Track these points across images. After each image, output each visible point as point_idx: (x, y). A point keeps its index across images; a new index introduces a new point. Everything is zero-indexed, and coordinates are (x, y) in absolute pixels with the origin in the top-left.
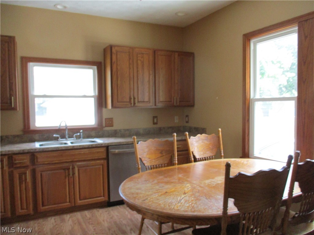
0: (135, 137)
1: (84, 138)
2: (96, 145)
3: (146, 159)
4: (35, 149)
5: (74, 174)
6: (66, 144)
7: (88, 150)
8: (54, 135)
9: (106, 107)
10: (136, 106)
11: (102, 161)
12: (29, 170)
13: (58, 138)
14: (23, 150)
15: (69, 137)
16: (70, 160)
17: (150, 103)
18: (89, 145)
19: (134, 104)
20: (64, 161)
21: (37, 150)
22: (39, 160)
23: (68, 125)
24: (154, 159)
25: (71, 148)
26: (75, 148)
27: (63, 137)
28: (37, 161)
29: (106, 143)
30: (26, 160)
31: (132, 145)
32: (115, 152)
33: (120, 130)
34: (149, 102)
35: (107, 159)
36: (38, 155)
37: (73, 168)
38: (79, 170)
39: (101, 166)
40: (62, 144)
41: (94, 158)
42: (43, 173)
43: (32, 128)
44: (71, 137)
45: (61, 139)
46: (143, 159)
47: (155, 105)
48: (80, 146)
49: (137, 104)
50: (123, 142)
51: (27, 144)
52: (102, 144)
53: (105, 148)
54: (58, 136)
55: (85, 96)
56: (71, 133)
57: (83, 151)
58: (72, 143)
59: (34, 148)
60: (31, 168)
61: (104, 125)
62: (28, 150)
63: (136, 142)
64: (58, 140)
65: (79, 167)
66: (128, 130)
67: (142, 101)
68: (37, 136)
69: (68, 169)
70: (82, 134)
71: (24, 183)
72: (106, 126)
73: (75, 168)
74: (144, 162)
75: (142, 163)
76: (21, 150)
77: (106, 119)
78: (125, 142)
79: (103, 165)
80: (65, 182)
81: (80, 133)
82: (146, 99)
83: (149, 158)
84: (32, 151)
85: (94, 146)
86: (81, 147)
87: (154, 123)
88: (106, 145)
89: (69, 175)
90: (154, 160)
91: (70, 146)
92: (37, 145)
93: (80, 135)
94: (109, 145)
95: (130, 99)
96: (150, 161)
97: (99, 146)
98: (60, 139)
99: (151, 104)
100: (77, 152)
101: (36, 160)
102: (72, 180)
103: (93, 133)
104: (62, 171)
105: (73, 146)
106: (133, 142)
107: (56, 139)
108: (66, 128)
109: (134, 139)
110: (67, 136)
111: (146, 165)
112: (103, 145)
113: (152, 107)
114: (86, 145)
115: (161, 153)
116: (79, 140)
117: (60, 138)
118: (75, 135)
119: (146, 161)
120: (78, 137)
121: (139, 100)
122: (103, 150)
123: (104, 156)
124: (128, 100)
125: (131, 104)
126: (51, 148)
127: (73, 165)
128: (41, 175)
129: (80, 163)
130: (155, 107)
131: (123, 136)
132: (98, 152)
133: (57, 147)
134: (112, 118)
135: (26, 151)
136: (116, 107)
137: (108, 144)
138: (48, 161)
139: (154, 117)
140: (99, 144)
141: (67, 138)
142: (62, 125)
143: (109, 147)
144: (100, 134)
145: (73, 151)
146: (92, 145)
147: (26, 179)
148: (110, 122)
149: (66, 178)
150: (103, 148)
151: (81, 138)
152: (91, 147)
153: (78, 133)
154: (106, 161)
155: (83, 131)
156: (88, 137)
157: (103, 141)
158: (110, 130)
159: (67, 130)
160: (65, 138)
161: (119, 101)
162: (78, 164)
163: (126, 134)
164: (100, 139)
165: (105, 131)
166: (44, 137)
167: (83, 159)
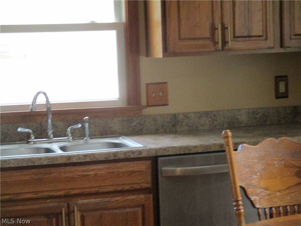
0: (230, 134)
1: (93, 136)
2: (125, 153)
3: (259, 191)
6: (48, 150)
7: (106, 166)
8: (20, 130)
9: (148, 53)
10: (230, 50)
11: (142, 196)
13: (28, 136)
15: (55, 135)
16: (62, 193)
17: (266, 39)
18: (109, 154)
19: (225, 42)
20: (46, 194)
23: (52, 101)
24: (279, 191)
25: (64, 161)
26: (75, 160)
27: (41, 134)
29: (150, 150)
32: (174, 171)
33: (186, 116)
34: (264, 36)
35: (155, 190)
37: (70, 213)
38: (83, 219)
39: (140, 210)
40: (38, 150)
41: (120, 188)
44: (59, 133)
45: (36, 138)
46: (249, 191)
47: (282, 46)
48: (86, 156)
49: (230, 44)
50: (196, 147)
52: (140, 152)
53: (148, 163)
54: (30, 131)
55: (93, 27)
56: (61, 124)
57: (92, 170)
58: (63, 149)
61: (144, 102)
63: (231, 146)
64: (28, 142)
65: (84, 211)
66: (207, 114)
67: (246, 34)
69: (58, 215)
70: (87, 125)
72: (148, 106)
73: (73, 212)
74: (253, 198)
75: (248, 202)
77: (147, 85)
78: (201, 146)
79: (143, 206)
81: (83, 122)
82: (257, 30)
83: (266, 189)
85: (122, 156)
86: (88, 160)
87: (279, 96)
88: (153, 154)
90: (278, 194)
91: (62, 157)
93: (83, 127)
94: (160, 154)
95: (213, 29)
96: (270, 195)
97: (132, 156)
98: (33, 139)
99: (270, 43)
100: (79, 171)
103: (116, 124)
104: (43, 219)
105: (69, 157)
106: (222, 146)
107: (25, 139)
109: (227, 137)
110: (50, 132)
111: (257, 206)
112: (143, 155)
113: (273, 51)
114: (100, 154)
116: (81, 142)
117: (33, 137)
118: (69, 129)
119: (257, 195)
120: (80, 135)
121: (237, 34)
122: (144, 166)
123: (146, 182)
124: (208, 34)
125: (215, 43)
127: (68, 205)
129: (86, 201)
130: (282, 51)
131: (193, 131)
132: (132, 172)
134: (166, 83)
136: (175, 54)
137: (157, 150)
139: (278, 79)
140: (133, 152)
141: (52, 136)
143: (160, 160)
144: (134, 124)
145: (69, 168)
146: (115, 154)
148: (159, 93)
150: (143, 162)
151: (85, 136)
152: (112, 158)
153: (77, 123)
154: (151, 196)
155: (89, 119)
156: (104, 134)
157: (142, 145)
158: (160, 115)
159: (51, 116)
160: (47, 137)
161: (183, 36)
162: (81, 201)
163: (202, 125)
164: (135, 138)
165: (145, 117)
167: (94, 190)
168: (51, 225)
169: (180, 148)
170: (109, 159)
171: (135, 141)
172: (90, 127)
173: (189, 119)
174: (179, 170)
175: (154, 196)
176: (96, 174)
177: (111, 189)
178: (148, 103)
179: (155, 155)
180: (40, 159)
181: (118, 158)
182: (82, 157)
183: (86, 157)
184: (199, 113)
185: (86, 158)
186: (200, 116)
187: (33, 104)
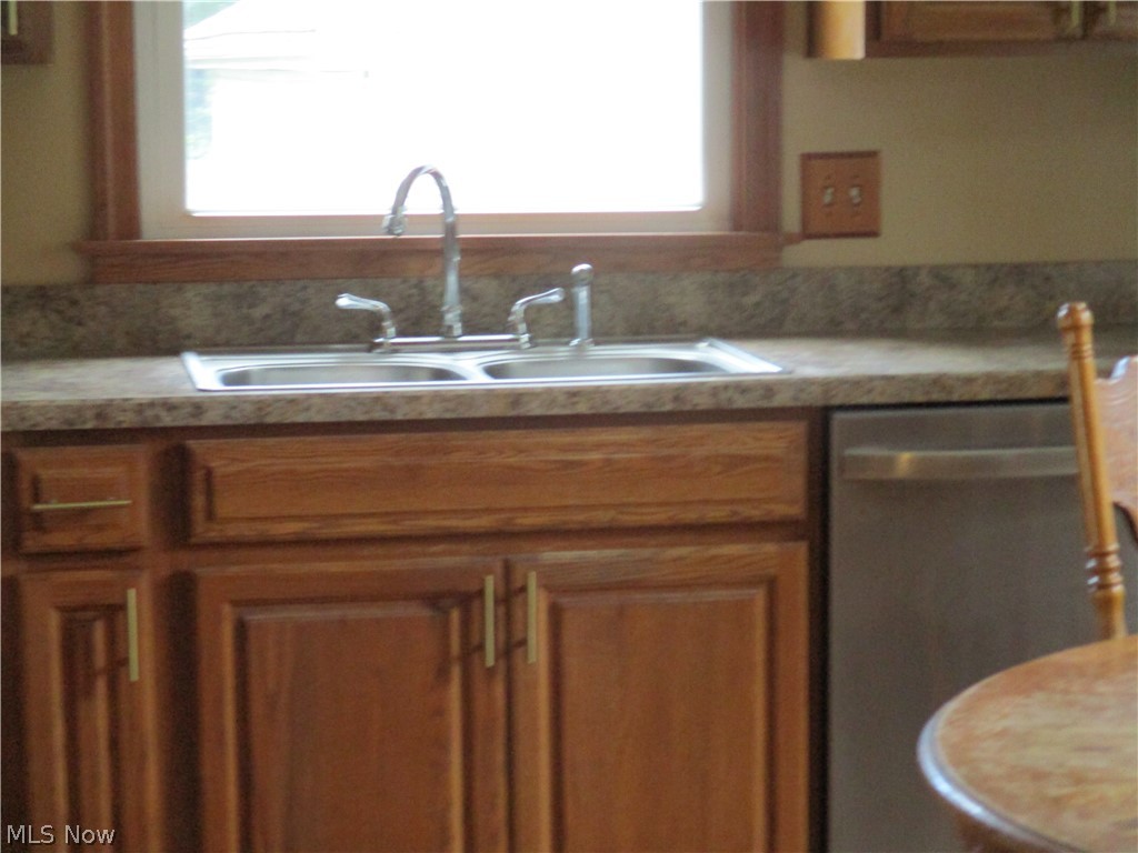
0: (1084, 315)
1: (602, 335)
2: (715, 390)
4: (197, 406)
5: (512, 646)
6: (441, 374)
7: (645, 433)
8: (344, 301)
9: (814, 42)
11: (770, 548)
12: (145, 580)
13: (373, 324)
14: (102, 410)
15: (473, 325)
16: (483, 522)
18: (659, 390)
19: (1092, 8)
20: (430, 523)
21: (211, 418)
22: (225, 507)
23: (464, 205)
25: (498, 410)
26: (535, 409)
27: (420, 319)
28: (210, 515)
29: (807, 383)
31: (1059, 408)
32: (889, 463)
33: (943, 277)
35: (816, 526)
36: (216, 458)
37: (511, 596)
38: (556, 615)
39: (759, 596)
40: (408, 373)
41: (691, 515)
42: (256, 617)
43: (155, 227)
44: (484, 320)
45: (400, 334)
48: (574, 394)
49: (1113, 17)
50: (969, 380)
51: (121, 365)
52: (768, 387)
53: (798, 429)
54: (380, 306)
56: (488, 288)
57: (595, 446)
58: (493, 371)
59: (184, 392)
60: (163, 564)
61: (791, 218)
62: (141, 408)
64: (372, 347)
65: (561, 588)
68: (193, 304)
69: (469, 600)
70: (583, 295)
71: (101, 686)
72: (807, 234)
73: (523, 589)
76: (80, 409)
77: (807, 158)
78: (992, 379)
79: (772, 585)
80: (440, 712)
81: (569, 283)
84: (167, 420)
85: (704, 403)
86: (582, 408)
88: (814, 398)
89: (472, 649)
91: (490, 394)
92: (203, 374)
93: (569, 303)
94: (840, 399)
97: (741, 402)
98: (390, 336)
100: (549, 447)
101: (199, 501)
102: (500, 702)
103: (687, 295)
104: (417, 612)
105: (517, 397)
106: (1063, 380)
107: (361, 334)
108: (451, 230)
110: (452, 317)
112: (781, 400)
114: (624, 392)
116: (562, 352)
117: (390, 328)
118: (519, 306)
120: (553, 328)
122: (783, 443)
123: (789, 500)
126: (328, 398)
127: (508, 570)
128: (241, 630)
129: (569, 554)
131: (967, 331)
132: (734, 463)
133: (378, 399)
135: (128, 420)
136: (910, 48)
137: (828, 385)
138: (301, 518)
140: (742, 389)
141: (458, 328)
142: (413, 206)
143: (839, 418)
144: (751, 299)
145: (513, 436)
146: (679, 392)
147: (118, 663)
148: (849, 191)
149: (442, 673)
150: (780, 425)
151: (573, 335)
152: (668, 407)
153: (548, 286)
154: (801, 550)
155: (595, 272)
156: (643, 328)
157: (780, 366)
158: (850, 270)
159: (457, 259)
160: (438, 328)
162: (553, 555)
163: (1000, 314)
164: (754, 346)
165: (794, 276)
166: (259, 312)
167: (602, 517)
168: (446, 636)
169: (914, 380)
170: (655, 409)
171: (754, 354)
172: (593, 304)
173: (953, 286)
174: (905, 461)
175: (811, 550)
176: (608, 462)
177: (660, 516)
178: (805, 221)
179: (820, 403)
180: (414, 398)
181: (688, 407)
182: (561, 398)
183: (575, 399)
184: (989, 267)
185: (574, 404)
186: (995, 280)
187: (395, 211)
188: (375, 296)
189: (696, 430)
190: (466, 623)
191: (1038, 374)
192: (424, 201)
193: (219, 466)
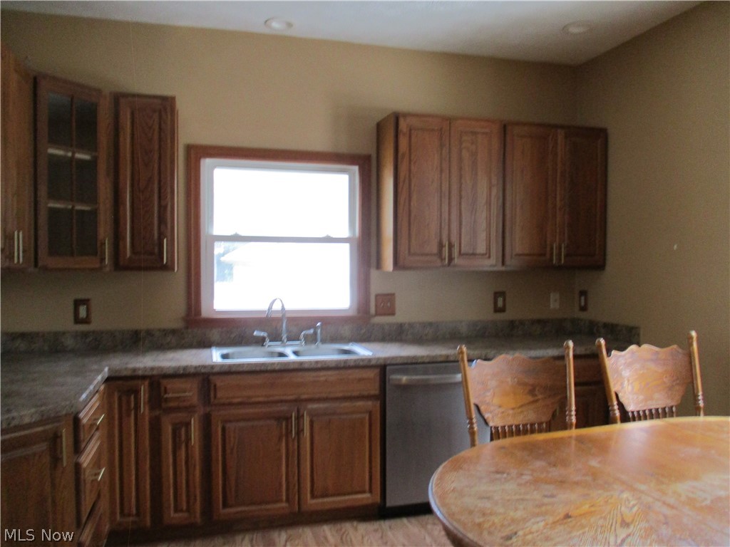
0: (464, 349)
1: (324, 341)
2: (355, 361)
3: (492, 408)
4: (212, 367)
5: (300, 431)
6: (282, 355)
7: (337, 372)
8: (256, 333)
9: (379, 265)
10: (455, 266)
11: (370, 403)
12: (196, 415)
13: (263, 339)
14: (185, 368)
15: (289, 339)
16: (292, 397)
17: (489, 257)
18: (339, 361)
19: (451, 259)
20: (277, 398)
21: (216, 370)
22: (219, 394)
23: (288, 307)
24: (513, 409)
25: (296, 366)
26: (306, 366)
27: (276, 337)
28: (215, 397)
29: (378, 359)
30: (191, 392)
32: (400, 380)
33: (411, 325)
34: (488, 255)
35: (382, 397)
36: (219, 382)
37: (299, 417)
38: (312, 423)
39: (367, 417)
40: (272, 354)
41: (349, 394)
42: (228, 425)
43: (205, 313)
44: (293, 338)
45: (270, 341)
46: (482, 408)
47: (503, 263)
48: (317, 362)
49: (456, 261)
50: (423, 357)
51: (194, 352)
52: (370, 360)
53: (377, 371)
54: (264, 334)
55: (328, 240)
56: (295, 329)
57: (323, 376)
58: (296, 353)
59: (208, 363)
60: (201, 411)
61: (373, 310)
62: (196, 367)
63: (466, 359)
64: (263, 345)
65: (313, 415)
66: (431, 324)
67: (471, 252)
68: (215, 334)
69: (288, 419)
70: (319, 331)
71: (183, 446)
72: (377, 314)
73: (303, 416)
74: (487, 416)
75: (482, 420)
76: (179, 368)
77: (377, 295)
78: (428, 356)
79: (370, 413)
80: (279, 450)
81: (315, 328)
82: (481, 248)
83: (500, 407)
84: (203, 371)
85: (352, 364)
86: (319, 366)
87: (497, 310)
88: (382, 362)
89: (288, 432)
90: (511, 412)
91: (294, 363)
92: (215, 356)
93: (315, 333)
94: (388, 362)
95: (441, 246)
96: (503, 412)
97: (361, 363)
98: (267, 342)
99: (492, 261)
100: (309, 377)
101: (212, 395)
102: (296, 447)
103: (346, 331)
104: (273, 423)
105: (301, 363)
107: (260, 342)
108: (284, 314)
109: (462, 353)
110: (284, 337)
111: (491, 424)
112: (373, 363)
113: (495, 269)
114: (332, 361)
115: (532, 392)
116: (313, 346)
117: (267, 340)
118: (302, 334)
119: (491, 412)
120: (311, 340)
121: (463, 251)
122: (373, 374)
123: (374, 389)
124: (435, 250)
125: (442, 259)
126: (249, 364)
127: (298, 411)
128: (224, 429)
129: (315, 406)
130: (503, 269)
131: (419, 340)
132: (360, 380)
133: (263, 364)
134: (393, 295)
135: (192, 371)
136: (405, 268)
137: (385, 359)
138: (239, 397)
139: (497, 295)
140: (363, 360)
141: (285, 340)
142: (274, 308)
143: (388, 368)
144: (362, 332)
145: (301, 373)
146: (346, 361)
147: (188, 439)
148: (387, 304)
149: (280, 439)
150: (372, 370)
151: (316, 341)
152: (342, 366)
153: (310, 329)
154: (378, 404)
155: (321, 325)
156: (335, 339)
157: (371, 351)
158: (388, 324)
159: (285, 322)
160: (281, 340)
161: (412, 251)
162: (311, 406)
163: (426, 335)
164: (364, 344)
165: (374, 326)
166: (233, 336)
167: (324, 395)
168: (281, 428)
169: (408, 357)
170: (339, 366)
171: (365, 348)
172: (321, 333)
173: (414, 329)
174: (404, 379)
175: (381, 404)
176: (326, 381)
177: (340, 395)
178: (376, 311)
179: (383, 363)
180: (273, 364)
181: (347, 366)
182: (314, 363)
185: (317, 365)
187: (269, 309)
188: (264, 331)
189: (350, 371)
190: (287, 426)
191: (441, 356)
192: (277, 307)
193: (219, 384)
